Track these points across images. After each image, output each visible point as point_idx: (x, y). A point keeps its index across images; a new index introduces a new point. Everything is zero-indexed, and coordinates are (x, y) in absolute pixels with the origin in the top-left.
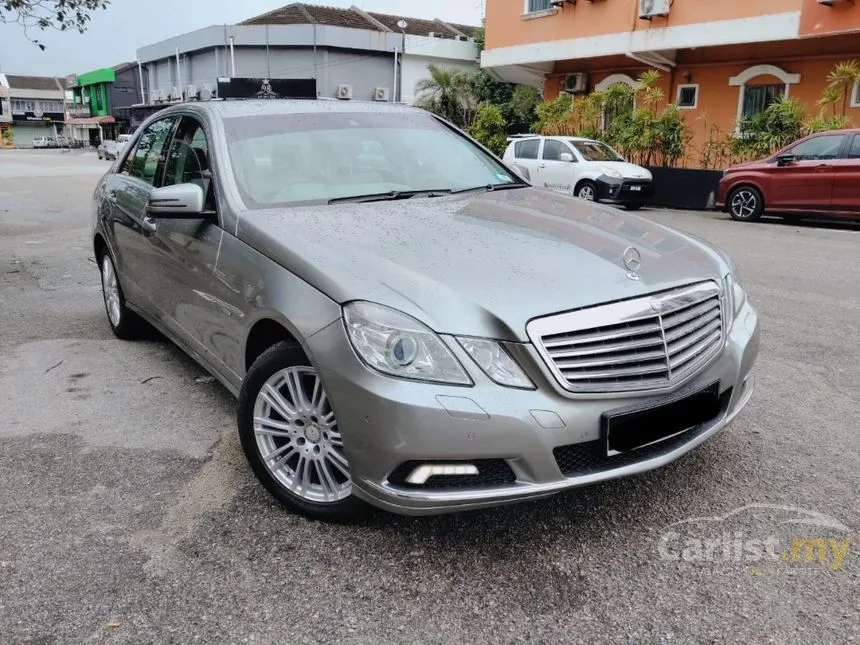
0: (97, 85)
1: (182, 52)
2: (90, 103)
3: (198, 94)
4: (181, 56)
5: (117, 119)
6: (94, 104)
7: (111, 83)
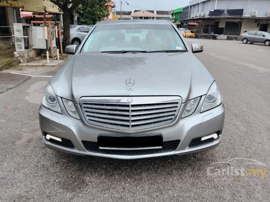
0: (177, 13)
1: (201, 2)
2: (175, 19)
3: (204, 15)
4: (201, 3)
5: (181, 23)
6: (176, 19)
7: (181, 12)
